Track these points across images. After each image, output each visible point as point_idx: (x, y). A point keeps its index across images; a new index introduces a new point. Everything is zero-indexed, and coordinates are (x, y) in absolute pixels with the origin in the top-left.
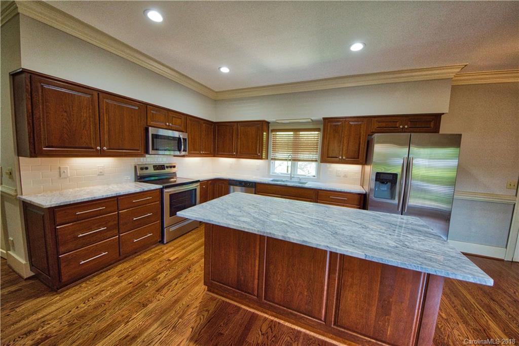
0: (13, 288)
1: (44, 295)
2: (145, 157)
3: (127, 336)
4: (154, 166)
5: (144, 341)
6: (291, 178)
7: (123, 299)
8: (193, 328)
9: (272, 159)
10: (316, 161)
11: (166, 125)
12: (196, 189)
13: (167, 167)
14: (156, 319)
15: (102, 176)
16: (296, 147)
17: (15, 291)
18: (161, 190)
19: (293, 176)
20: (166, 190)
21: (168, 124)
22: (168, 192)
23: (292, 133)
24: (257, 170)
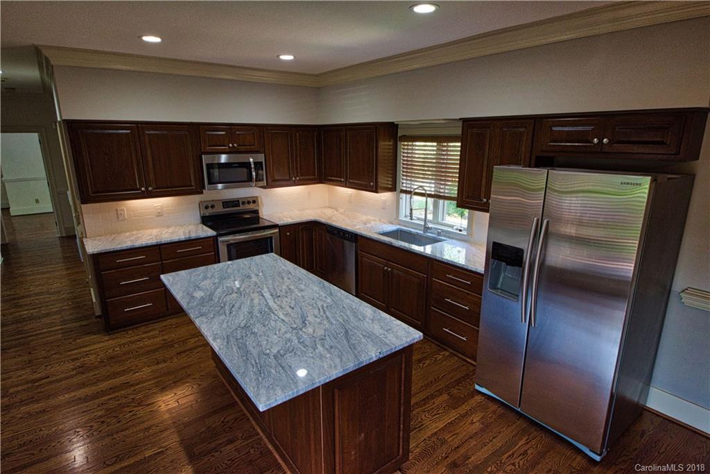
0: (84, 323)
1: (99, 333)
2: (202, 193)
4: (223, 203)
7: (148, 353)
9: (403, 191)
11: (229, 147)
12: (271, 238)
13: (243, 203)
15: (159, 218)
17: (85, 325)
18: (215, 238)
20: (220, 239)
21: (231, 145)
22: (223, 242)
23: (435, 144)
24: (383, 209)
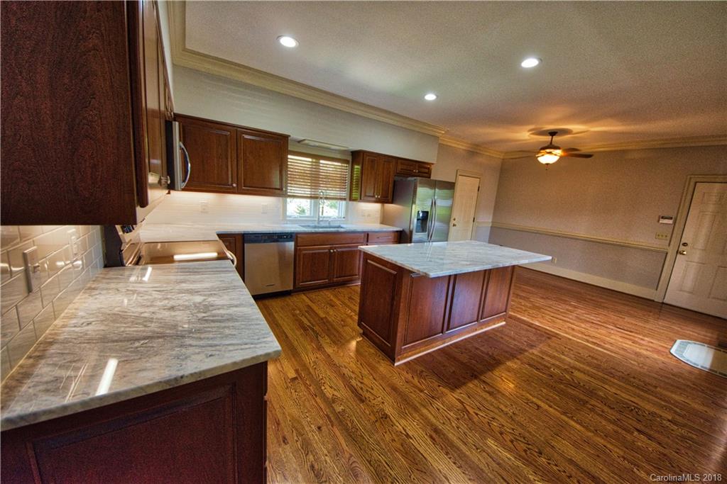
3: (431, 437)
5: (444, 423)
6: (319, 221)
8: (439, 386)
9: (289, 196)
10: (345, 199)
14: (415, 409)
16: (315, 179)
19: (321, 219)
23: (310, 160)
